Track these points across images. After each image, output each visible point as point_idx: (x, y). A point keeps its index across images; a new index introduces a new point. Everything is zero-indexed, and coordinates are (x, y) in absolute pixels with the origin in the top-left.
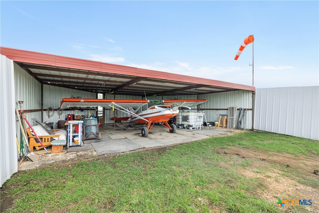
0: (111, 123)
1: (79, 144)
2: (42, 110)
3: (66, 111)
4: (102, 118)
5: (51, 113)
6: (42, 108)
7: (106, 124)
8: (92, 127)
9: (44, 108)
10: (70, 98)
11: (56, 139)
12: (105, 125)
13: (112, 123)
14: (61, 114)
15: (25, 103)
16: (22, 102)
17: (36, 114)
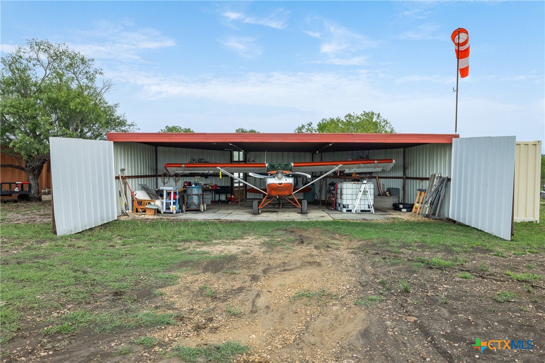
0: (256, 197)
1: (172, 211)
2: (156, 176)
3: (184, 178)
4: (243, 190)
5: (166, 180)
6: (157, 173)
7: (249, 199)
8: (194, 196)
9: (158, 174)
10: (188, 163)
11: (152, 203)
12: (248, 201)
13: (258, 197)
14: (178, 181)
15: (126, 170)
16: (124, 170)
17: (149, 179)
